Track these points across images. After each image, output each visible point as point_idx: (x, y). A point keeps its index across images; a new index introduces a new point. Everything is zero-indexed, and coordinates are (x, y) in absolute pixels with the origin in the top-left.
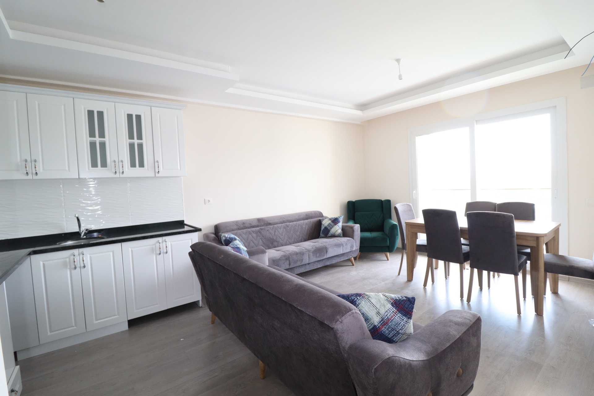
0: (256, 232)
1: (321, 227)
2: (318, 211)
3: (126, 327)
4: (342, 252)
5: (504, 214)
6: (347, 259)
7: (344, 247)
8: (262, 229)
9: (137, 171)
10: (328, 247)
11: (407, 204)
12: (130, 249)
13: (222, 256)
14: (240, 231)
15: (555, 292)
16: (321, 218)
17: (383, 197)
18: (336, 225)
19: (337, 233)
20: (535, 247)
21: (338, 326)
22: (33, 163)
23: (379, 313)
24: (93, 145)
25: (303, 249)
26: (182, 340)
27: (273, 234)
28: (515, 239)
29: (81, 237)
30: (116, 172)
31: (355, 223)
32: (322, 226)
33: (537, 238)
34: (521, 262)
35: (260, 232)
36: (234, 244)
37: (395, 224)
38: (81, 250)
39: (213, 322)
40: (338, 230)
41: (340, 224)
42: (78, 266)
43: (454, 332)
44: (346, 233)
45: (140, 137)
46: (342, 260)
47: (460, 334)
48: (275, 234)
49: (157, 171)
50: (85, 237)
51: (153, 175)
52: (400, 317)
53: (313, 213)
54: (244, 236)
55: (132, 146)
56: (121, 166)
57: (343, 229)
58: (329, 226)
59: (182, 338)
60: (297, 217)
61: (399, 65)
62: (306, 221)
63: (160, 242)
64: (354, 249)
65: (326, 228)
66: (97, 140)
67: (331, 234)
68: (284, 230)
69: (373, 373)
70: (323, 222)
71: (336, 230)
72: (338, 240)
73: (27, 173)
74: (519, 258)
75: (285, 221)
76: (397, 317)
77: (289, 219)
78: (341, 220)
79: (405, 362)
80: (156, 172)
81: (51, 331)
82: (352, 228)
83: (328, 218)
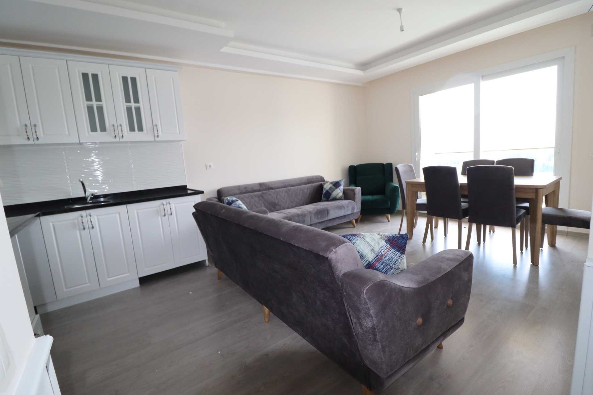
0: (258, 196)
1: (322, 190)
2: (319, 176)
3: (137, 284)
4: (343, 213)
5: (504, 167)
6: (348, 220)
7: (345, 210)
8: (263, 193)
9: (137, 136)
10: (329, 209)
11: (408, 165)
12: (136, 211)
13: (224, 210)
14: (241, 195)
15: (552, 244)
16: (322, 183)
17: (384, 161)
18: (337, 188)
19: (338, 196)
20: (534, 199)
21: (332, 256)
22: (33, 128)
23: (373, 250)
24: (90, 109)
25: (305, 211)
26: (190, 293)
27: (275, 198)
28: (514, 191)
29: (88, 201)
30: (115, 136)
31: (357, 186)
32: (324, 190)
33: (536, 190)
34: (519, 215)
35: (262, 196)
36: (236, 204)
37: (397, 186)
38: (89, 211)
39: (220, 278)
40: (339, 193)
41: (342, 188)
42: (86, 227)
43: (445, 266)
44: (347, 195)
45: (137, 101)
46: (344, 222)
47: (451, 268)
48: (277, 198)
49: (156, 134)
50: (91, 201)
51: (153, 139)
52: (394, 252)
53: (314, 177)
54: (246, 199)
55: (129, 110)
56: (120, 130)
57: (344, 192)
58: (330, 190)
59: (191, 292)
60: (298, 182)
61: (400, 15)
62: (308, 185)
63: (164, 204)
64: (355, 211)
65: (327, 191)
66: (94, 103)
67: (332, 197)
68: (286, 194)
69: (365, 293)
70: (325, 186)
71: (337, 194)
72: (339, 202)
73: (28, 138)
74: (518, 212)
75: (286, 185)
76: (390, 252)
77: (291, 183)
78: (342, 183)
79: (396, 287)
80: (155, 136)
81: (67, 288)
82: (353, 191)
83: (329, 182)
